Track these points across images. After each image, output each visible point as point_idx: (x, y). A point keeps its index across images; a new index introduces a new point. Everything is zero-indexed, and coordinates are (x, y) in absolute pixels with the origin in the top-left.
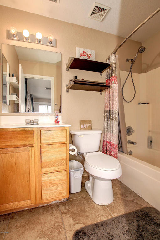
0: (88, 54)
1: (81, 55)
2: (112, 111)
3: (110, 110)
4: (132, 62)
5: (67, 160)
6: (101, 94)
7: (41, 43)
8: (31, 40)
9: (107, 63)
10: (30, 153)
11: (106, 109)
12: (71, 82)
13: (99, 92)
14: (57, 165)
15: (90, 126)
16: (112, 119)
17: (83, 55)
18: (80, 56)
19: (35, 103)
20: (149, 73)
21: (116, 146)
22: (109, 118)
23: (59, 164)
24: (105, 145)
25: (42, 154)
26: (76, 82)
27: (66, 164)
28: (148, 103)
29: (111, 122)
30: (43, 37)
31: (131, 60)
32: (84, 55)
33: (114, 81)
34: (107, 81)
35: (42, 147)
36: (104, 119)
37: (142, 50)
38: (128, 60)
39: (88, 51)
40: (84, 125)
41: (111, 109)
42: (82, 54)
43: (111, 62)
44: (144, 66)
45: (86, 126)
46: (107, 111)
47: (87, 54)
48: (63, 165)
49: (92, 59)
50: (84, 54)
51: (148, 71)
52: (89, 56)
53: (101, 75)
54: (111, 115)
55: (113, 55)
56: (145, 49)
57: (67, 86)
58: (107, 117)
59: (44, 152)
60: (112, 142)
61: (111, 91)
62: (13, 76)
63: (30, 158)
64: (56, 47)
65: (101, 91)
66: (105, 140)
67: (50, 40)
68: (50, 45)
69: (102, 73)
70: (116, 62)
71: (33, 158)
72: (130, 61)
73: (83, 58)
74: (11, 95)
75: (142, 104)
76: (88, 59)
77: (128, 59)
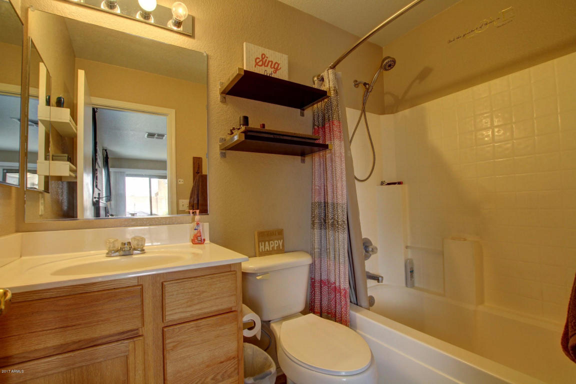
0: (272, 62)
1: (257, 64)
2: (333, 204)
3: (326, 203)
4: (368, 89)
5: (238, 360)
6: (303, 161)
7: (152, 21)
8: (121, 10)
9: (316, 86)
10: (131, 359)
11: (317, 200)
12: (235, 132)
13: (299, 158)
14: (212, 379)
15: (281, 244)
16: (333, 225)
17: (260, 63)
18: (254, 66)
19: (115, 172)
20: (400, 114)
21: (345, 293)
22: (325, 221)
23: (219, 377)
24: (317, 290)
25: (167, 356)
26: (249, 134)
27: (236, 372)
28: (400, 183)
29: (331, 233)
30: (158, 6)
31: (365, 84)
32: (264, 64)
33: (337, 133)
34: (316, 131)
35: (167, 335)
36: (313, 224)
37: (390, 66)
38: (357, 84)
39: (273, 56)
40: (267, 243)
41: (330, 201)
42: (258, 60)
43: (327, 86)
44: (388, 100)
45: (271, 246)
46: (320, 204)
47: (269, 61)
48: (229, 377)
49: (283, 74)
50: (262, 60)
51: (398, 111)
52: (274, 67)
53: (302, 115)
54: (330, 216)
55: (330, 71)
56: (394, 62)
57: (223, 140)
58: (320, 219)
59: (174, 347)
60: (335, 283)
61: (328, 156)
62: (60, 103)
63: (131, 374)
64: (192, 36)
65: (303, 154)
66: (317, 278)
67: (177, 16)
68: (175, 28)
69: (304, 110)
70: (337, 87)
71: (140, 372)
72: (361, 86)
73: (260, 70)
74: (51, 162)
75: (389, 184)
76: (273, 76)
77: (356, 81)
